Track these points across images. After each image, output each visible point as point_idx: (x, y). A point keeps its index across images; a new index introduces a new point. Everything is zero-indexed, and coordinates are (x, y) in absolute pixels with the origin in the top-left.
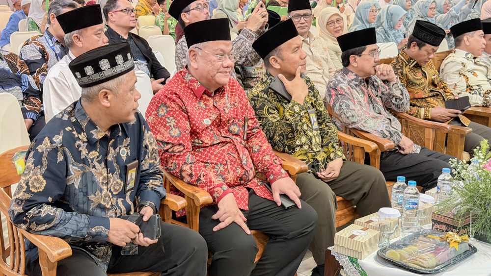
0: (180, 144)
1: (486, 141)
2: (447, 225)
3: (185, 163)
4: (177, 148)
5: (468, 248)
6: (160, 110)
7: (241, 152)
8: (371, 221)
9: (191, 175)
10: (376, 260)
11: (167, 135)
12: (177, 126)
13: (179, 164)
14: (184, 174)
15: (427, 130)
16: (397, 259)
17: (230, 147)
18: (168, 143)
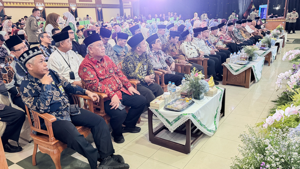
0: (95, 80)
1: (195, 68)
2: (185, 95)
3: (98, 86)
4: (94, 82)
5: (192, 102)
6: (84, 70)
7: (116, 79)
8: (161, 97)
9: (101, 90)
10: (164, 109)
11: (89, 78)
12: (92, 74)
13: (96, 86)
14: (98, 90)
15: (178, 66)
16: (170, 108)
17: (112, 78)
18: (90, 81)
